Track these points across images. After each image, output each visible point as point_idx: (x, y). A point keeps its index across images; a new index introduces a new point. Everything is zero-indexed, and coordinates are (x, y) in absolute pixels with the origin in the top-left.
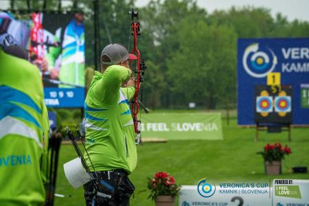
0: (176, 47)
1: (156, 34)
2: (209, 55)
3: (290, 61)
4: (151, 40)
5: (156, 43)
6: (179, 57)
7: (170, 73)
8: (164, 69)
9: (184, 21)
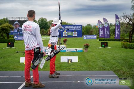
1: (50, 25)
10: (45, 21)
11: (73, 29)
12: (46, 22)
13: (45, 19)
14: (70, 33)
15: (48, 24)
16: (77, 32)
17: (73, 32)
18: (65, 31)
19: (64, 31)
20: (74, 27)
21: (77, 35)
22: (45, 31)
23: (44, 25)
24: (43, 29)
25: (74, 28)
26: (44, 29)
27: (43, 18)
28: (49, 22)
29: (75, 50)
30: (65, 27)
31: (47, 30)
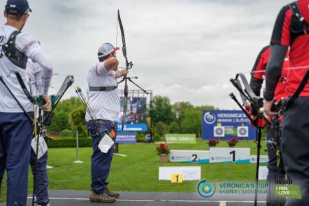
0: (184, 117)
1: (177, 114)
2: (195, 120)
3: (220, 118)
4: (175, 116)
5: (177, 117)
6: (184, 121)
7: (182, 126)
8: (179, 124)
9: (187, 110)
10: (165, 104)
11: (237, 121)
12: (167, 106)
13: (166, 100)
14: (231, 129)
15: (173, 110)
16: (247, 128)
17: (239, 128)
18: (219, 126)
19: (216, 124)
20: (240, 115)
21: (247, 135)
22: (164, 126)
23: (162, 114)
24: (160, 122)
25: (240, 118)
26: (163, 122)
27: (160, 97)
28: (175, 105)
30: (219, 116)
31: (169, 123)
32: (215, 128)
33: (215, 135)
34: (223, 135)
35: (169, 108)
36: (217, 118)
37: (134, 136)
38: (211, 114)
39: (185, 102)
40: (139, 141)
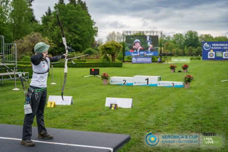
10: (195, 36)
13: (196, 33)
15: (199, 40)
17: (224, 53)
18: (212, 51)
19: (209, 51)
23: (193, 42)
24: (190, 47)
28: (201, 37)
29: (172, 85)
30: (213, 45)
31: (196, 47)
32: (209, 53)
33: (209, 57)
34: (214, 57)
35: (197, 39)
36: (212, 46)
37: (150, 59)
38: (208, 44)
39: (208, 34)
40: (153, 62)
